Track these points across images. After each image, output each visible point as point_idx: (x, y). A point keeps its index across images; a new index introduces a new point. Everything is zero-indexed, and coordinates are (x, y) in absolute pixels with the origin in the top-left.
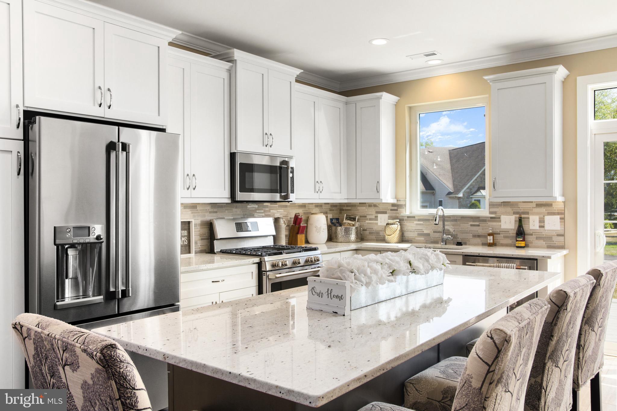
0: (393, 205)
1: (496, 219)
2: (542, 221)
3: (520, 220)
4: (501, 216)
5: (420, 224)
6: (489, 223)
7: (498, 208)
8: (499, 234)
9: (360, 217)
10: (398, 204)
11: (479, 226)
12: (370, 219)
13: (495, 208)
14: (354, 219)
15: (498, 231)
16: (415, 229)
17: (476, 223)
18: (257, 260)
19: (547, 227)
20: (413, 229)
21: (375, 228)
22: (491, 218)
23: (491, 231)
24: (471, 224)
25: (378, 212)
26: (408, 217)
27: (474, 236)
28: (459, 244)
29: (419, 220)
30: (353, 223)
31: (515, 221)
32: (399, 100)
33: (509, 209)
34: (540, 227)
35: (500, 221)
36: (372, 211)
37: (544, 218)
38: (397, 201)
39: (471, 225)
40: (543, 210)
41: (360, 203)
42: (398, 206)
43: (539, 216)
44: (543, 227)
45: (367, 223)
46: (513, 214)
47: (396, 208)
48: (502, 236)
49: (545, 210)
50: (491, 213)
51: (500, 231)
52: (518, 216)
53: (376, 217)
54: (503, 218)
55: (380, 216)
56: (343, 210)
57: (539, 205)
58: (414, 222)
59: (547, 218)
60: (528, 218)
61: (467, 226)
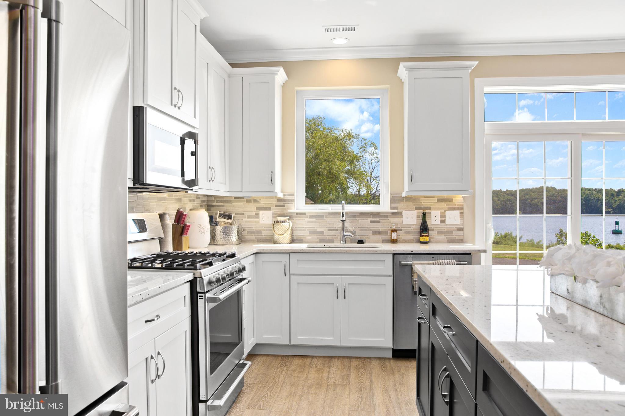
0: (279, 200)
1: (398, 215)
2: (443, 216)
3: (424, 215)
4: (403, 211)
5: (312, 222)
6: (390, 219)
7: (400, 203)
8: (401, 230)
9: (235, 214)
10: (285, 199)
11: (379, 222)
12: (249, 217)
13: (397, 203)
14: (230, 217)
15: (399, 227)
16: (306, 228)
17: (376, 219)
18: (189, 275)
19: (448, 222)
20: (304, 227)
21: (256, 227)
22: (393, 213)
23: (394, 228)
24: (371, 220)
25: (258, 209)
26: (297, 214)
27: (375, 233)
28: (361, 242)
29: (311, 217)
30: (230, 221)
31: (418, 217)
33: (411, 204)
34: (441, 221)
35: (402, 217)
36: (252, 207)
37: (445, 213)
38: (284, 195)
39: (371, 222)
40: (444, 205)
41: (236, 198)
42: (285, 202)
43: (440, 211)
44: (444, 222)
45: (245, 222)
46: (414, 209)
47: (282, 203)
48: (403, 232)
49: (446, 205)
50: (392, 208)
51: (401, 227)
52: (422, 211)
53: (258, 214)
54: (405, 213)
55: (261, 212)
56: (212, 206)
57: (440, 200)
58: (304, 220)
59: (448, 213)
60: (430, 213)
61: (366, 223)
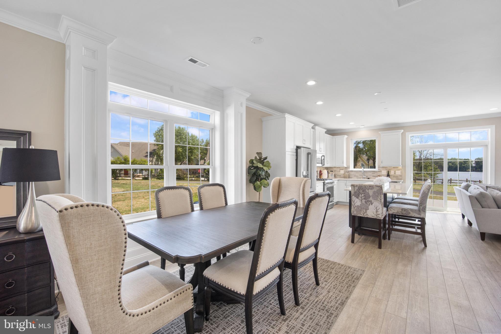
0: (346, 167)
1: (381, 171)
2: (395, 172)
3: (388, 172)
5: (355, 173)
6: (378, 173)
7: (381, 168)
9: (334, 171)
11: (374, 173)
12: (338, 172)
14: (332, 172)
15: (381, 175)
18: (323, 181)
19: (397, 174)
20: (352, 175)
21: (339, 174)
22: (379, 171)
23: (379, 175)
25: (340, 170)
26: (351, 171)
27: (373, 176)
28: (368, 178)
29: (354, 172)
30: (332, 173)
31: (387, 172)
32: (348, 137)
33: (384, 169)
34: (394, 174)
35: (382, 172)
36: (339, 169)
37: (395, 171)
38: (347, 166)
40: (395, 169)
41: (334, 167)
44: (395, 174)
45: (336, 173)
47: (346, 168)
50: (378, 170)
52: (387, 171)
53: (340, 171)
54: (383, 171)
55: (341, 171)
56: (328, 169)
57: (394, 168)
59: (396, 171)
60: (391, 171)
61: (371, 174)
